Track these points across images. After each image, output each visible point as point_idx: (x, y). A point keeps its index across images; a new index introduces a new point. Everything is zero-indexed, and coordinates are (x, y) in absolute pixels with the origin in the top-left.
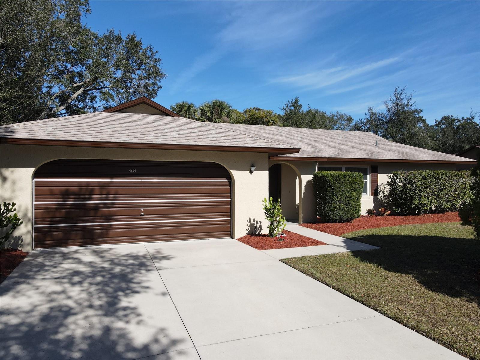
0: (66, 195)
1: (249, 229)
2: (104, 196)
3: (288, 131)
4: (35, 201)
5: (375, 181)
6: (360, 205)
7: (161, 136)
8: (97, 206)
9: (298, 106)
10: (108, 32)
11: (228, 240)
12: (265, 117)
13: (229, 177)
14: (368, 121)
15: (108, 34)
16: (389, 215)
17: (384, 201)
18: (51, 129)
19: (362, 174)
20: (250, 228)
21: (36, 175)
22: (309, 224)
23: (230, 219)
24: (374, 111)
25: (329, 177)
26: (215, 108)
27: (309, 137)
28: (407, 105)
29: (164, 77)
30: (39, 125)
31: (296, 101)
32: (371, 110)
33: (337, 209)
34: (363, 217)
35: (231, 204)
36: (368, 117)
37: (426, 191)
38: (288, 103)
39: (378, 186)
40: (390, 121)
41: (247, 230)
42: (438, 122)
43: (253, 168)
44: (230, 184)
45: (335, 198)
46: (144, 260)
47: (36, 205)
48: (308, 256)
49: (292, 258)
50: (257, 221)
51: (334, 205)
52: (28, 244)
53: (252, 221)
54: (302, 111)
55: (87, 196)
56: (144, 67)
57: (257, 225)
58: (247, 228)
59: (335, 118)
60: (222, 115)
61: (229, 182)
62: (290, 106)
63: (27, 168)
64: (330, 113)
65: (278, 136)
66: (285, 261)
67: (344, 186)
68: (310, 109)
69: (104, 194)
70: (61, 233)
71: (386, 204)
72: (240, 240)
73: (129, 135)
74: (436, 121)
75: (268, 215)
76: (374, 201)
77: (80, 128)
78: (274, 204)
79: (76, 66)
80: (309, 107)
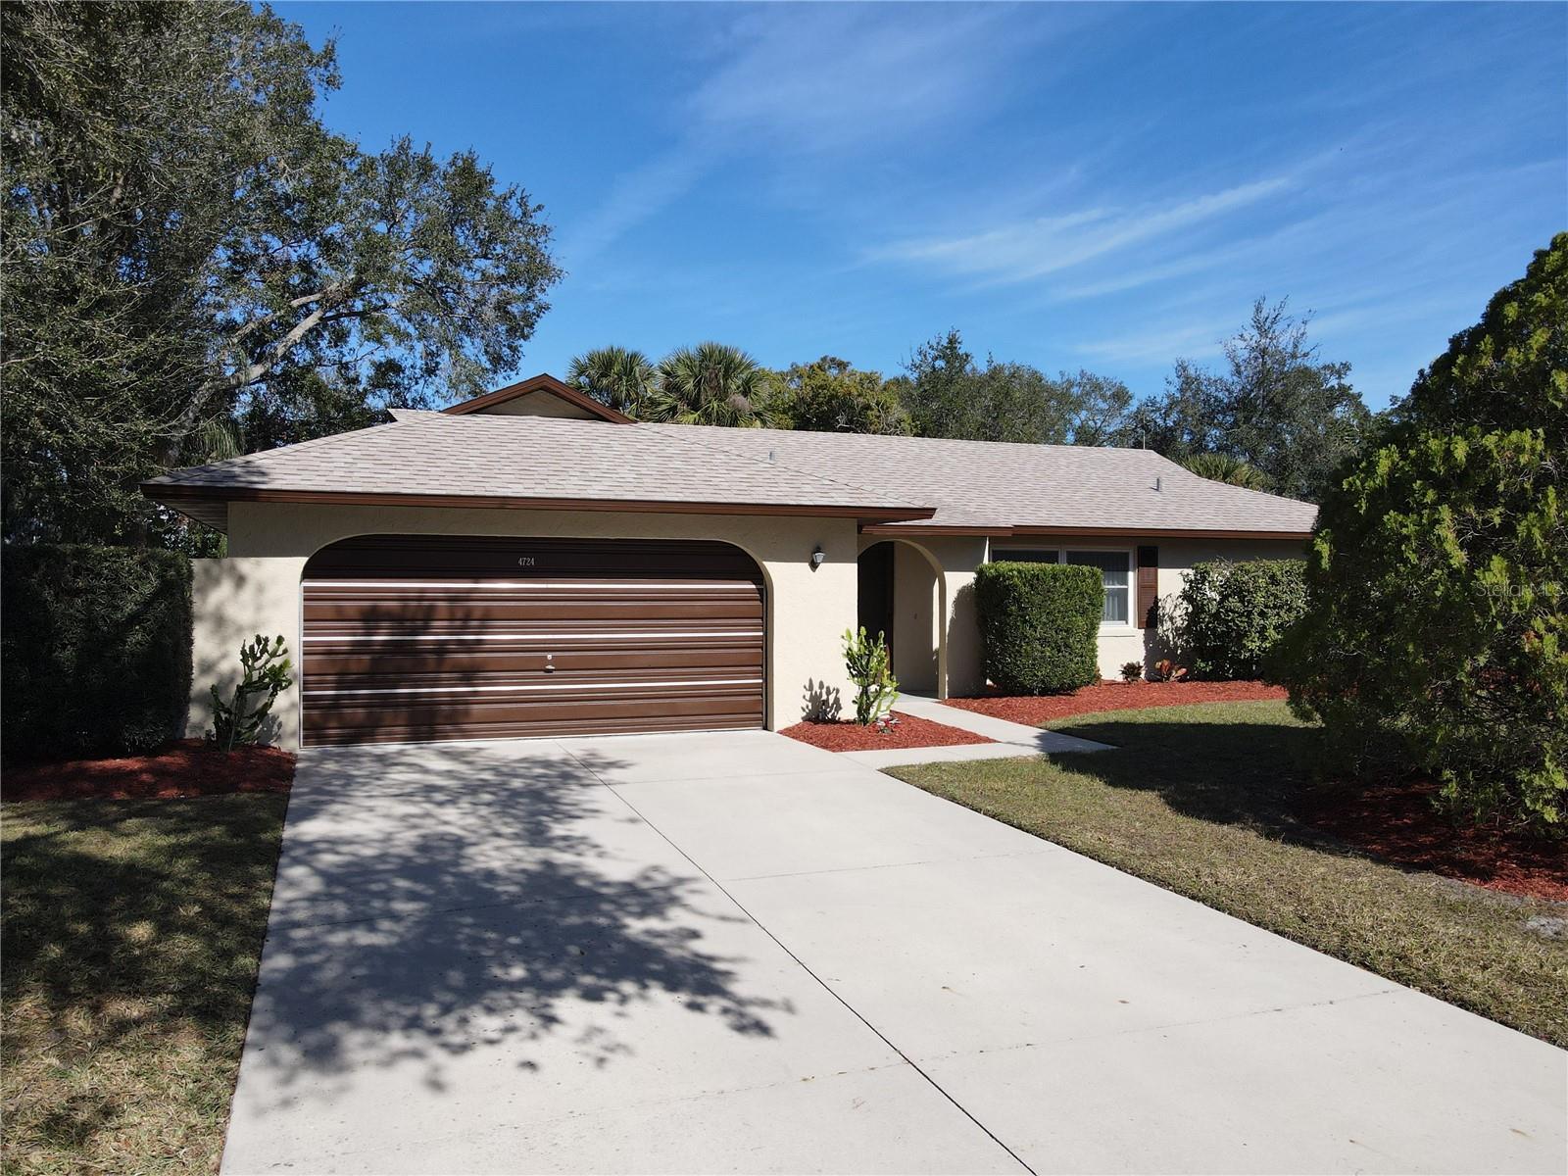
0: (371, 617)
1: (807, 707)
2: (458, 623)
3: (917, 450)
4: (305, 635)
5: (1148, 589)
6: (1093, 650)
7: (597, 479)
8: (441, 648)
9: (958, 357)
10: (395, 148)
11: (756, 734)
12: (856, 393)
13: (759, 577)
14: (1173, 404)
15: (391, 152)
16: (1182, 679)
17: (1175, 643)
18: (343, 465)
19: (1099, 571)
20: (810, 704)
21: (308, 573)
22: (963, 701)
23: (761, 681)
24: (1191, 372)
25: (1013, 577)
26: (707, 368)
27: (973, 467)
28: (1294, 356)
29: (557, 278)
30: (313, 454)
31: (953, 342)
32: (1185, 369)
33: (1034, 660)
34: (1112, 683)
35: (765, 646)
36: (1173, 390)
37: (1278, 614)
38: (926, 348)
39: (1156, 600)
40: (1243, 405)
41: (804, 710)
42: (1399, 403)
43: (819, 556)
44: (762, 595)
45: (1029, 631)
46: (568, 769)
47: (306, 644)
48: (945, 763)
49: (908, 766)
50: (828, 688)
51: (1026, 650)
52: (293, 734)
53: (816, 688)
54: (974, 369)
55: (419, 623)
56: (499, 250)
57: (828, 698)
58: (804, 704)
59: (1075, 390)
60: (730, 388)
61: (760, 591)
62: (935, 358)
63: (291, 556)
64: (1062, 374)
65: (888, 464)
66: (890, 772)
67: (1053, 601)
68: (995, 367)
69: (458, 617)
70: (360, 710)
71: (1179, 651)
72: (788, 732)
73: (523, 477)
74: (1394, 399)
75: (855, 670)
76: (1146, 643)
77: (407, 463)
78: (869, 644)
79: (295, 245)
80: (990, 362)
